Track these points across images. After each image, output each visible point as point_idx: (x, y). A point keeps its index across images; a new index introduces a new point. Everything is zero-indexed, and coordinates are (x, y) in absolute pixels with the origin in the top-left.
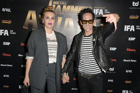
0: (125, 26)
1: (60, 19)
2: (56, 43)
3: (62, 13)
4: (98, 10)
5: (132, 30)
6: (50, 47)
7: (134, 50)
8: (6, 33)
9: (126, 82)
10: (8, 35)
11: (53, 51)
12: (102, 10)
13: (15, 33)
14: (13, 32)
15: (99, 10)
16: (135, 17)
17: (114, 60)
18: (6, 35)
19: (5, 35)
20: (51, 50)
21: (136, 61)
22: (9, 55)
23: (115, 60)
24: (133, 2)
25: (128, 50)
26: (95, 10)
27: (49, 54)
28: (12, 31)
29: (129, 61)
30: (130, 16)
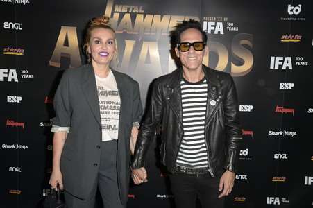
0: (273, 58)
1: (129, 46)
2: (117, 99)
3: (133, 31)
4: (214, 24)
5: (287, 67)
6: (105, 108)
7: (292, 111)
8: (13, 75)
9: (275, 180)
10: (16, 80)
11: (110, 116)
12: (221, 24)
13: (32, 77)
14: (28, 74)
15: (216, 24)
16: (293, 38)
17: (249, 133)
18: (13, 80)
19: (10, 80)
20: (106, 113)
21: (295, 134)
22: (20, 124)
23: (251, 133)
24: (289, 6)
25: (278, 110)
26: (205, 23)
27: (103, 123)
28: (27, 72)
29: (281, 133)
30: (283, 37)
